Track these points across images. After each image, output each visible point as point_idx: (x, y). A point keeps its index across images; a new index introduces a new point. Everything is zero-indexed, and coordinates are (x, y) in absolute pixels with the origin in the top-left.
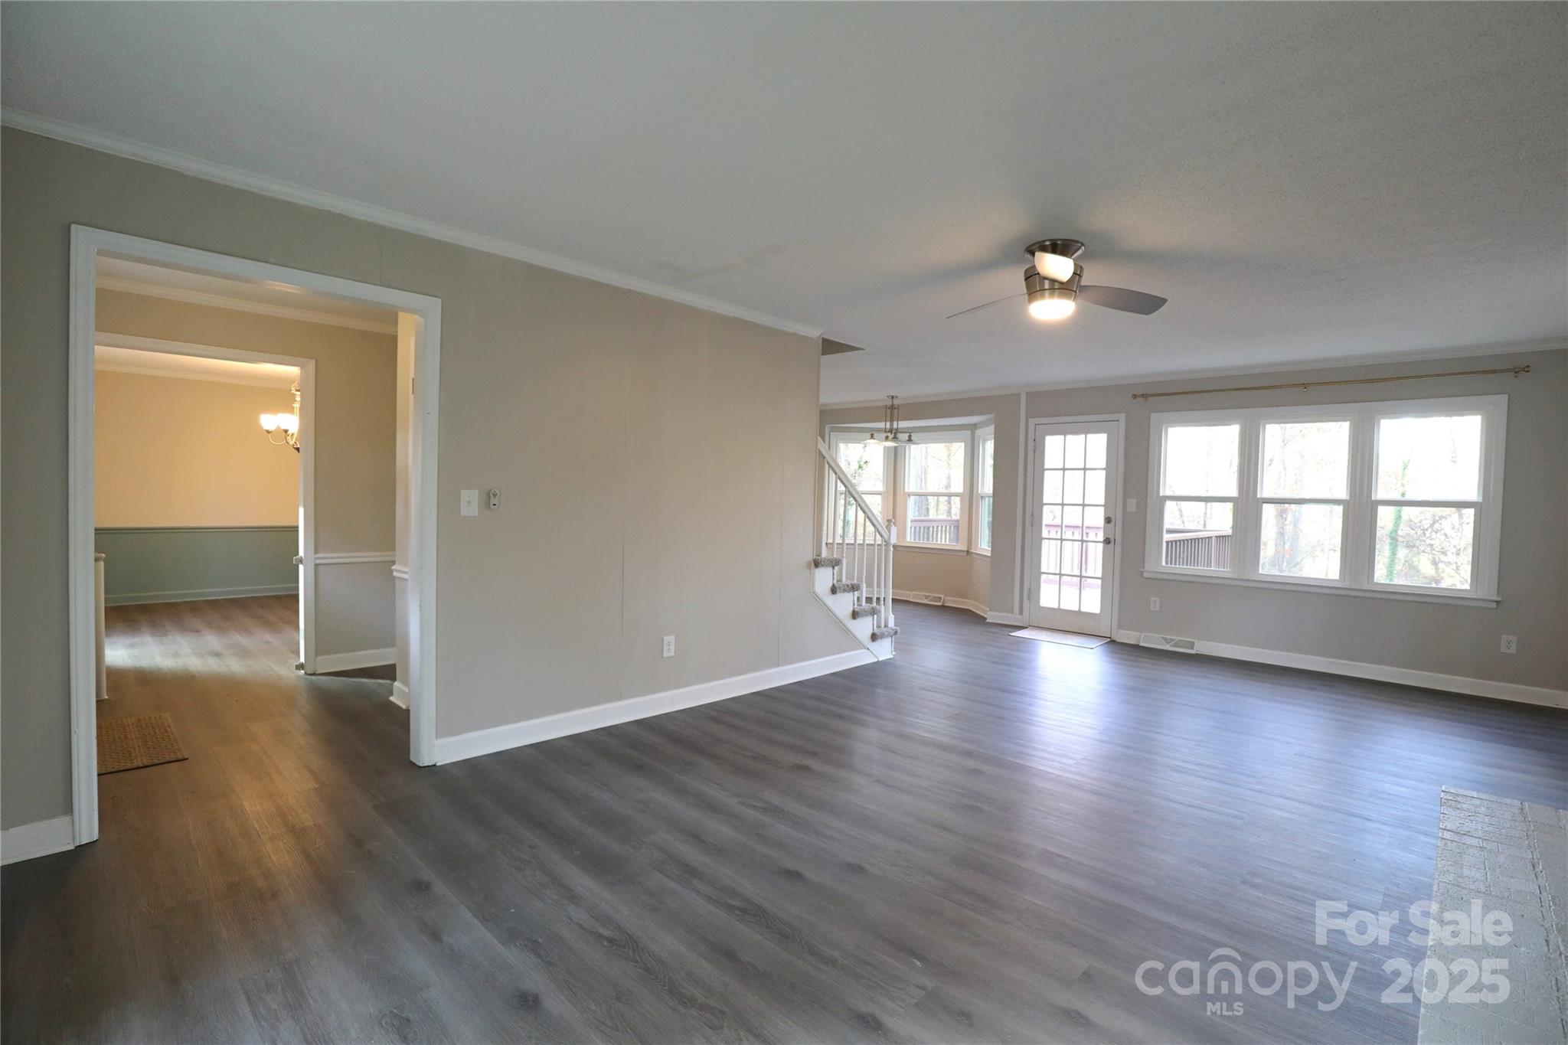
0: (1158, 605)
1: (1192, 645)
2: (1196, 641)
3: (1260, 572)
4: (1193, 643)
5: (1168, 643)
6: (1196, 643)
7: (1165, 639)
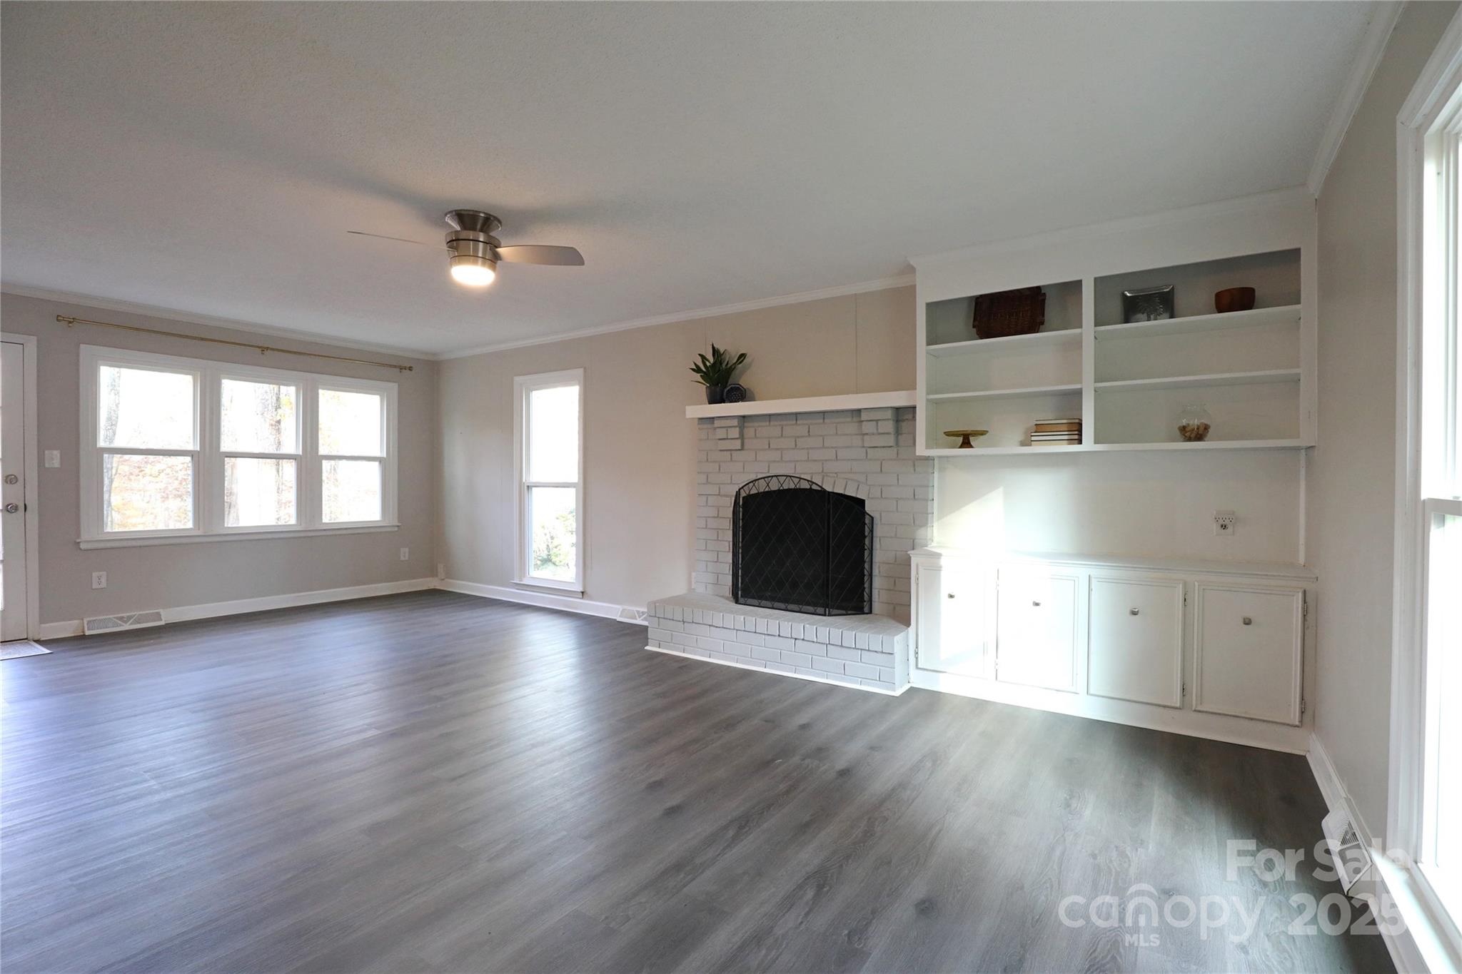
0: (104, 580)
1: (158, 617)
2: (161, 611)
3: (226, 526)
4: (159, 614)
5: (126, 622)
6: (162, 614)
7: (121, 619)
